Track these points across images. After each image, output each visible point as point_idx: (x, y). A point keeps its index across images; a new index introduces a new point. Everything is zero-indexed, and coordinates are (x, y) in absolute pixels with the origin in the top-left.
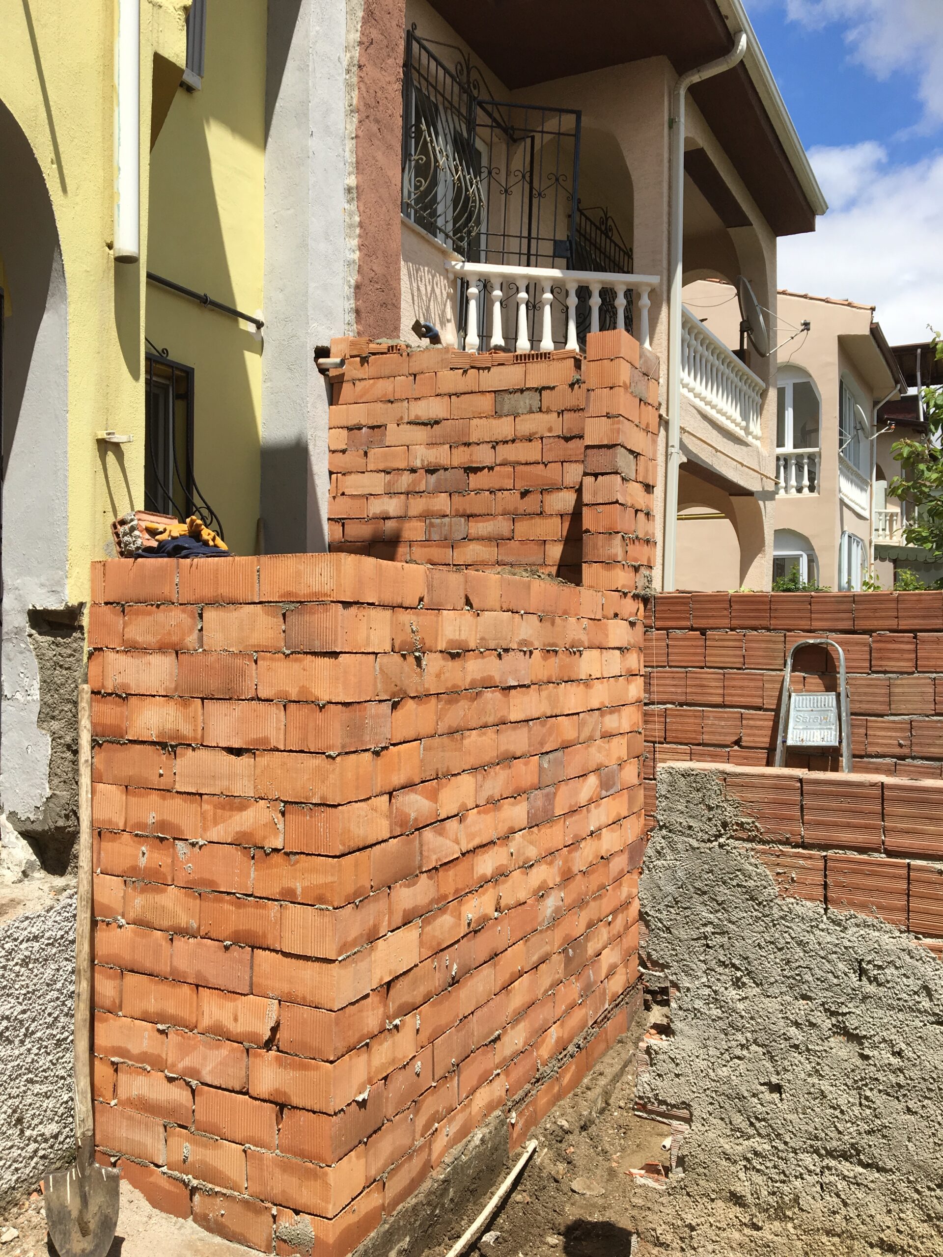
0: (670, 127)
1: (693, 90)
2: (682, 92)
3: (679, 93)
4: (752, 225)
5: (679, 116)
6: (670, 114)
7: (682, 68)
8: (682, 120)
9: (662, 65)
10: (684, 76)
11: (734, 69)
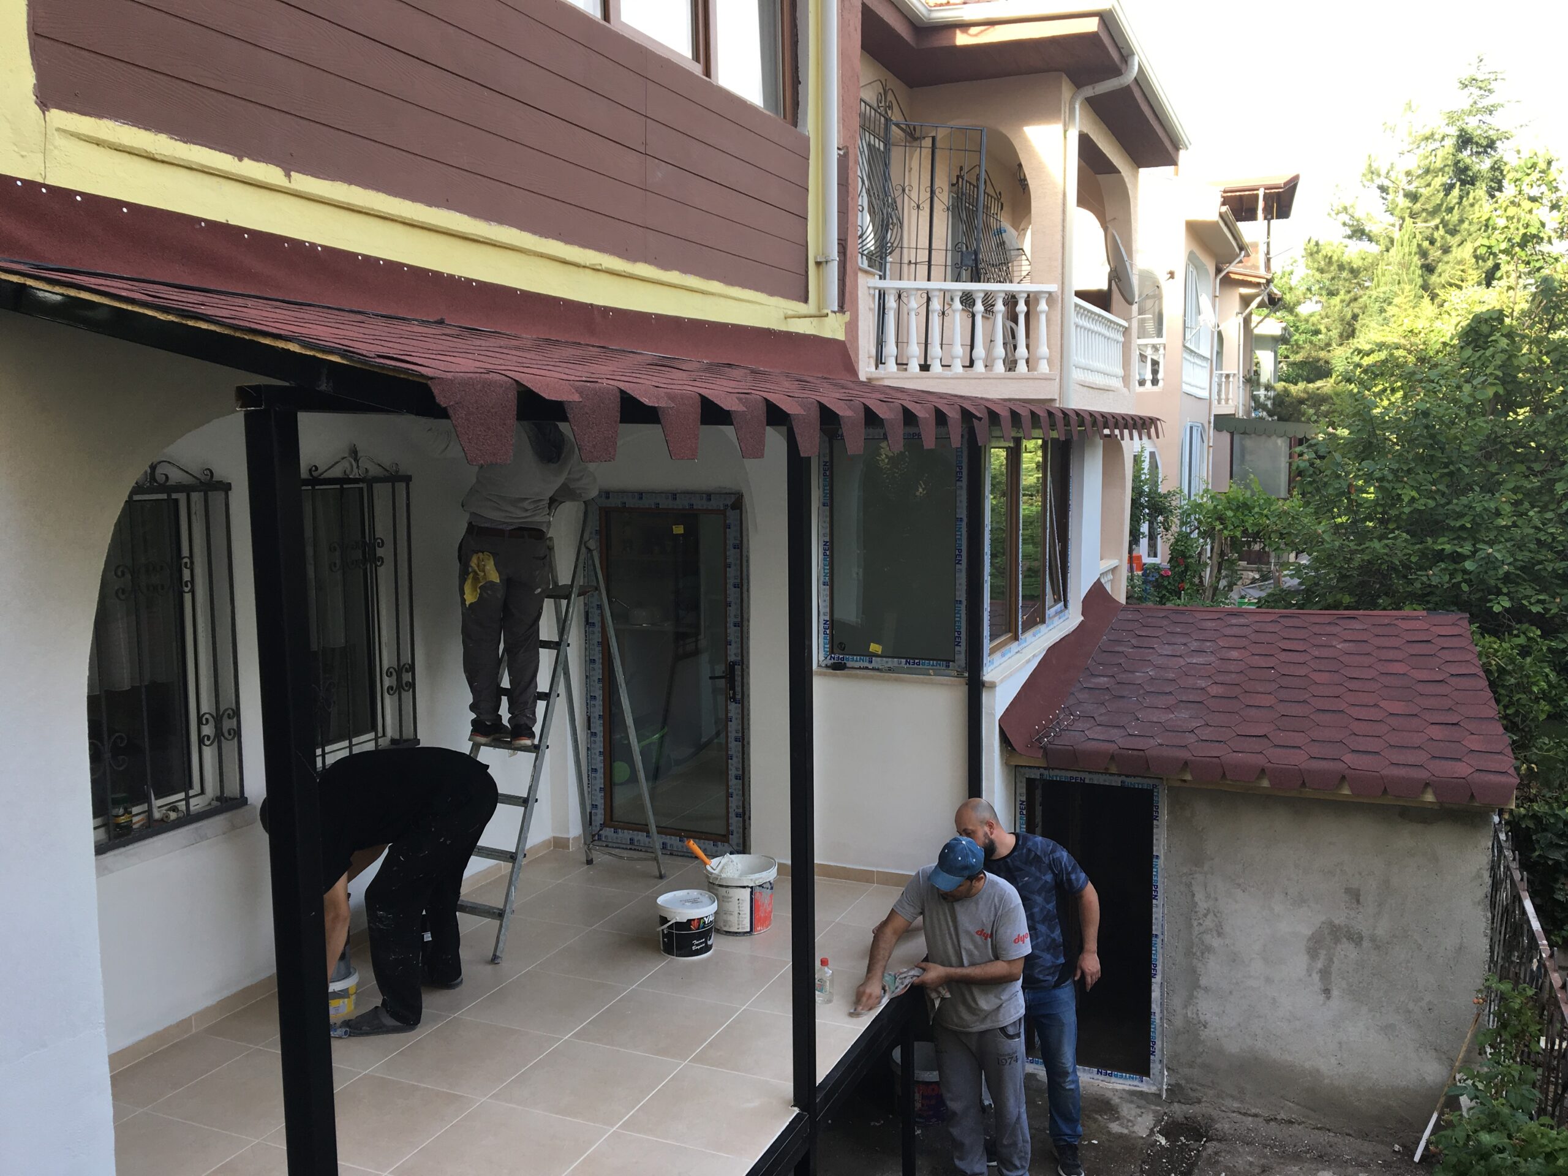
3: (1077, 103)
4: (1120, 172)
5: (1074, 127)
7: (1080, 86)
10: (1083, 90)
11: (1126, 86)
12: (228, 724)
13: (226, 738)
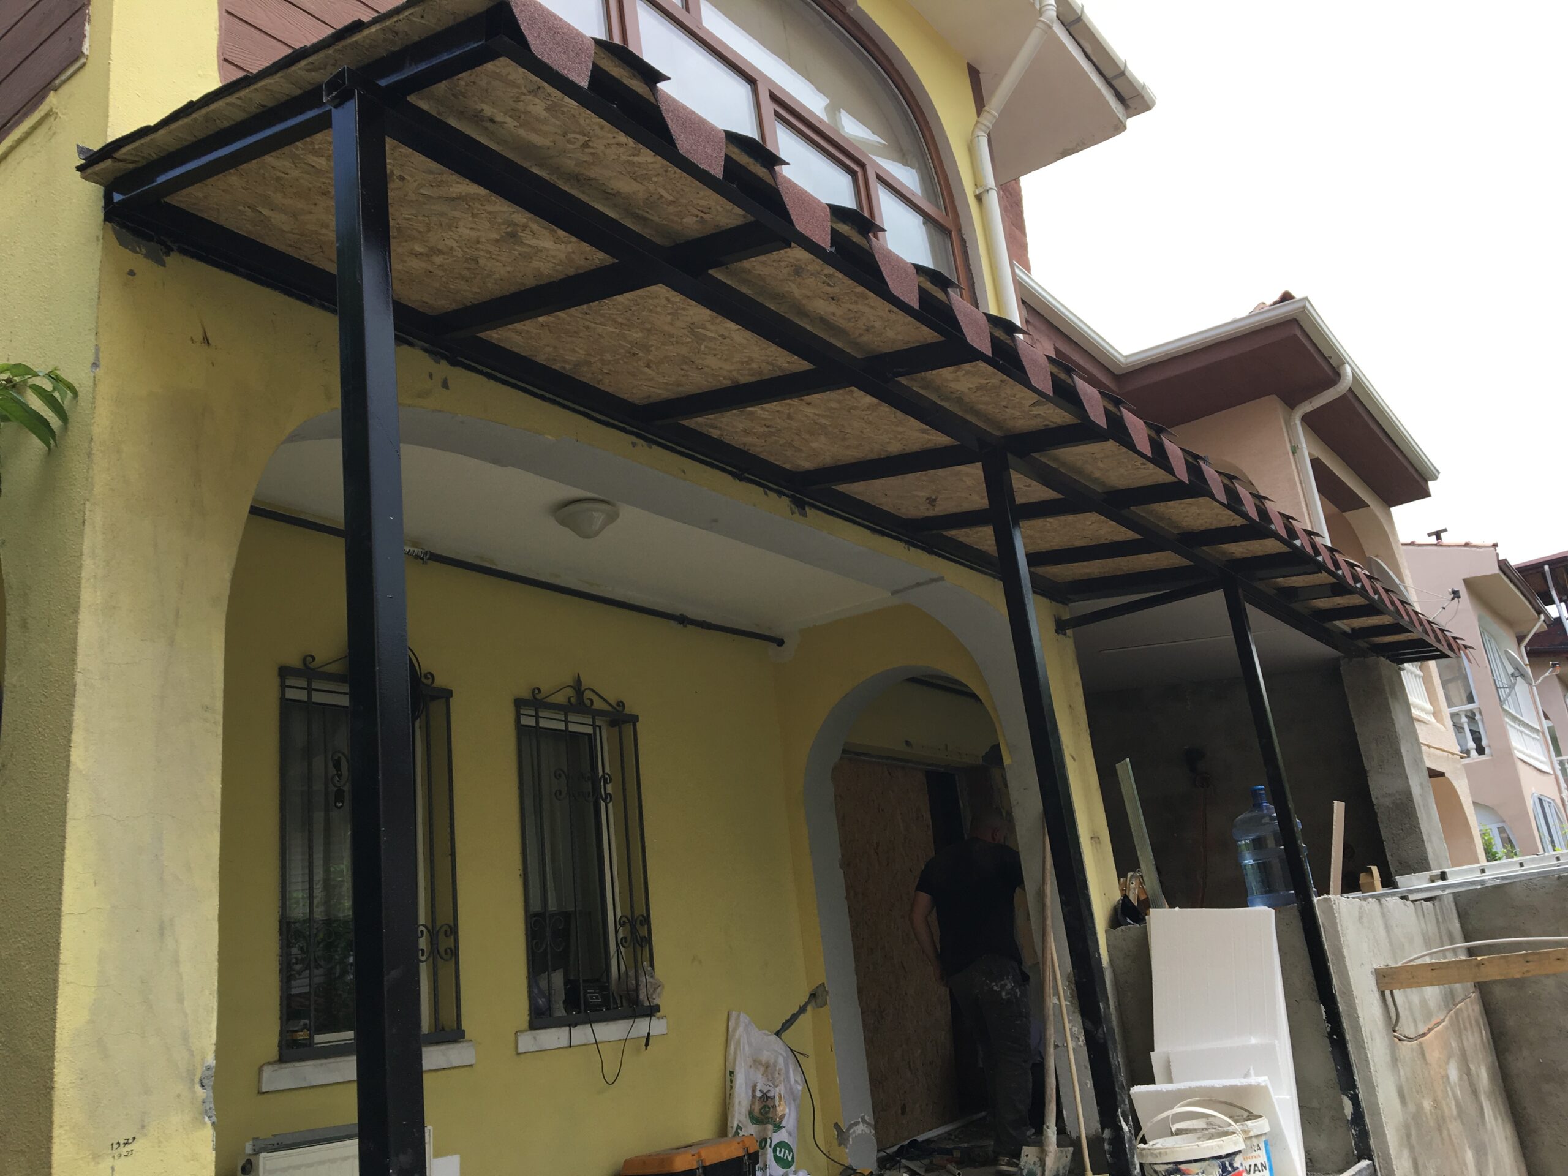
0: (1294, 453)
1: (1306, 419)
2: (1298, 422)
3: (1295, 424)
4: (1368, 506)
5: (1300, 443)
6: (1291, 444)
7: (1291, 404)
8: (1304, 445)
9: (1272, 404)
10: (1297, 408)
11: (1343, 397)
12: (445, 943)
13: (442, 958)
